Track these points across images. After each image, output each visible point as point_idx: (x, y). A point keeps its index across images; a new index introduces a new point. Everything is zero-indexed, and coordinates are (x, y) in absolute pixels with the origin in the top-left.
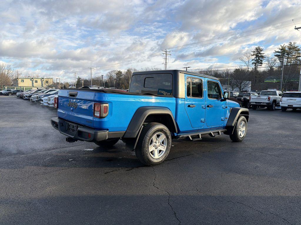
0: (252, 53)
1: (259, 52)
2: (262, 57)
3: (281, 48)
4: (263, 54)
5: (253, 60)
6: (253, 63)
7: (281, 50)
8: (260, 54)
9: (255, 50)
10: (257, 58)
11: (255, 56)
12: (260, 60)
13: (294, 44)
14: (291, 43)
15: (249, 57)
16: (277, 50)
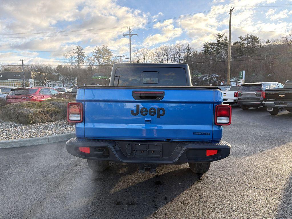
0: (74, 51)
1: (80, 51)
2: (83, 55)
3: (97, 49)
4: (84, 53)
5: (75, 57)
6: (76, 61)
7: (97, 51)
8: (81, 52)
9: (76, 49)
10: (79, 56)
11: (77, 54)
12: (81, 58)
13: (106, 47)
14: (104, 46)
15: (72, 54)
16: (95, 51)
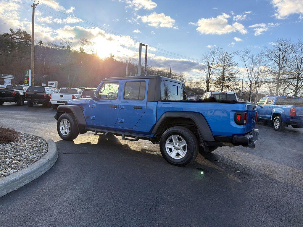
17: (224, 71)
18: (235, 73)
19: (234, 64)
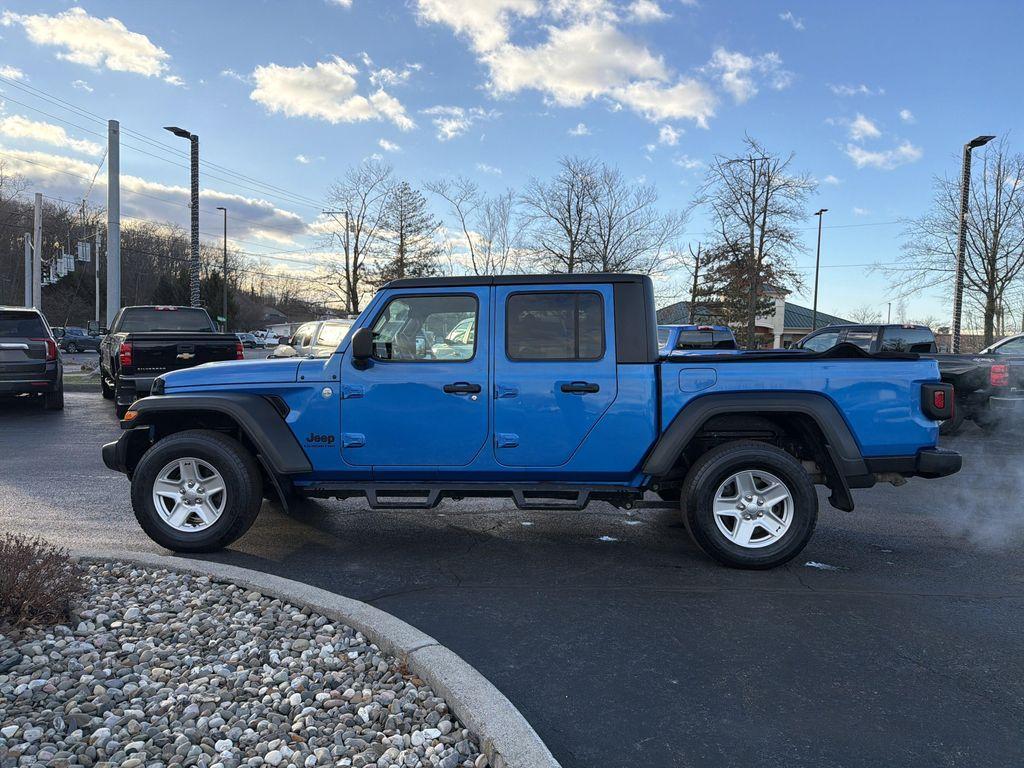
17: (402, 245)
18: (437, 252)
19: (430, 223)
